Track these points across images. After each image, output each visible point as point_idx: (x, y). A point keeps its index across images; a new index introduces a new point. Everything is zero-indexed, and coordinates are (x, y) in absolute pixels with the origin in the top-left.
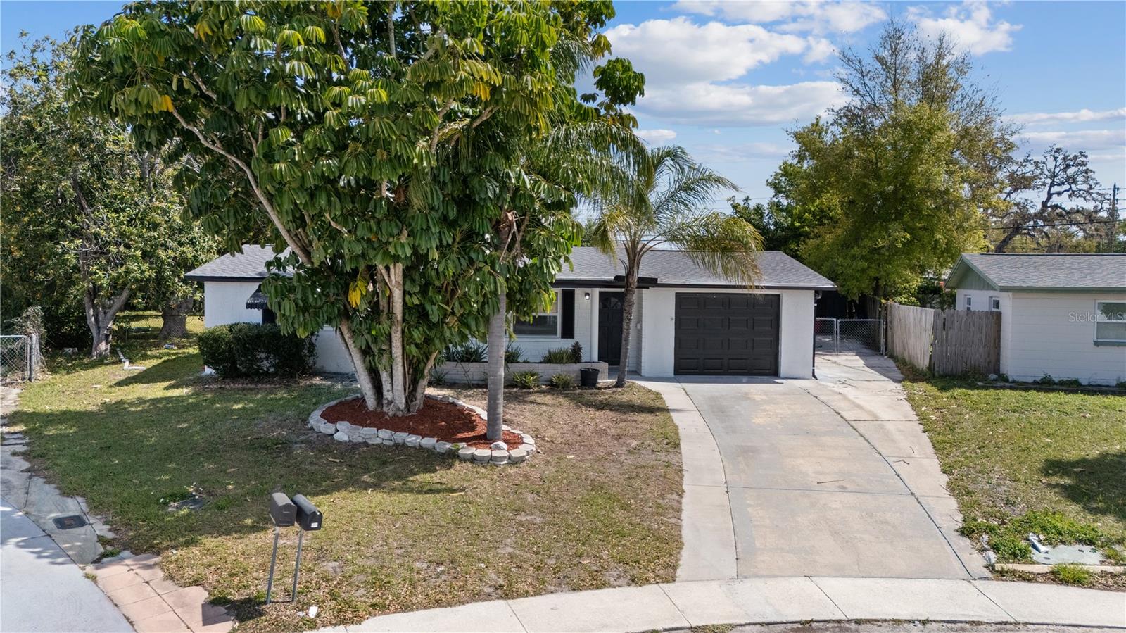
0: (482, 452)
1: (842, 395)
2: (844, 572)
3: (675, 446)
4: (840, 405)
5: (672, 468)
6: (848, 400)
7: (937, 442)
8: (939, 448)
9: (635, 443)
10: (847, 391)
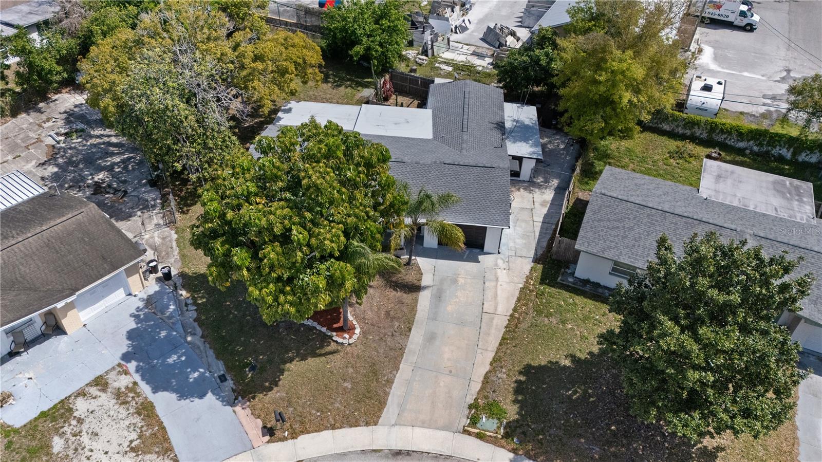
0: (340, 340)
1: (497, 280)
2: (424, 425)
3: (410, 330)
4: (489, 294)
5: (402, 350)
6: (496, 287)
7: (503, 339)
8: (500, 344)
9: (397, 324)
10: (502, 275)
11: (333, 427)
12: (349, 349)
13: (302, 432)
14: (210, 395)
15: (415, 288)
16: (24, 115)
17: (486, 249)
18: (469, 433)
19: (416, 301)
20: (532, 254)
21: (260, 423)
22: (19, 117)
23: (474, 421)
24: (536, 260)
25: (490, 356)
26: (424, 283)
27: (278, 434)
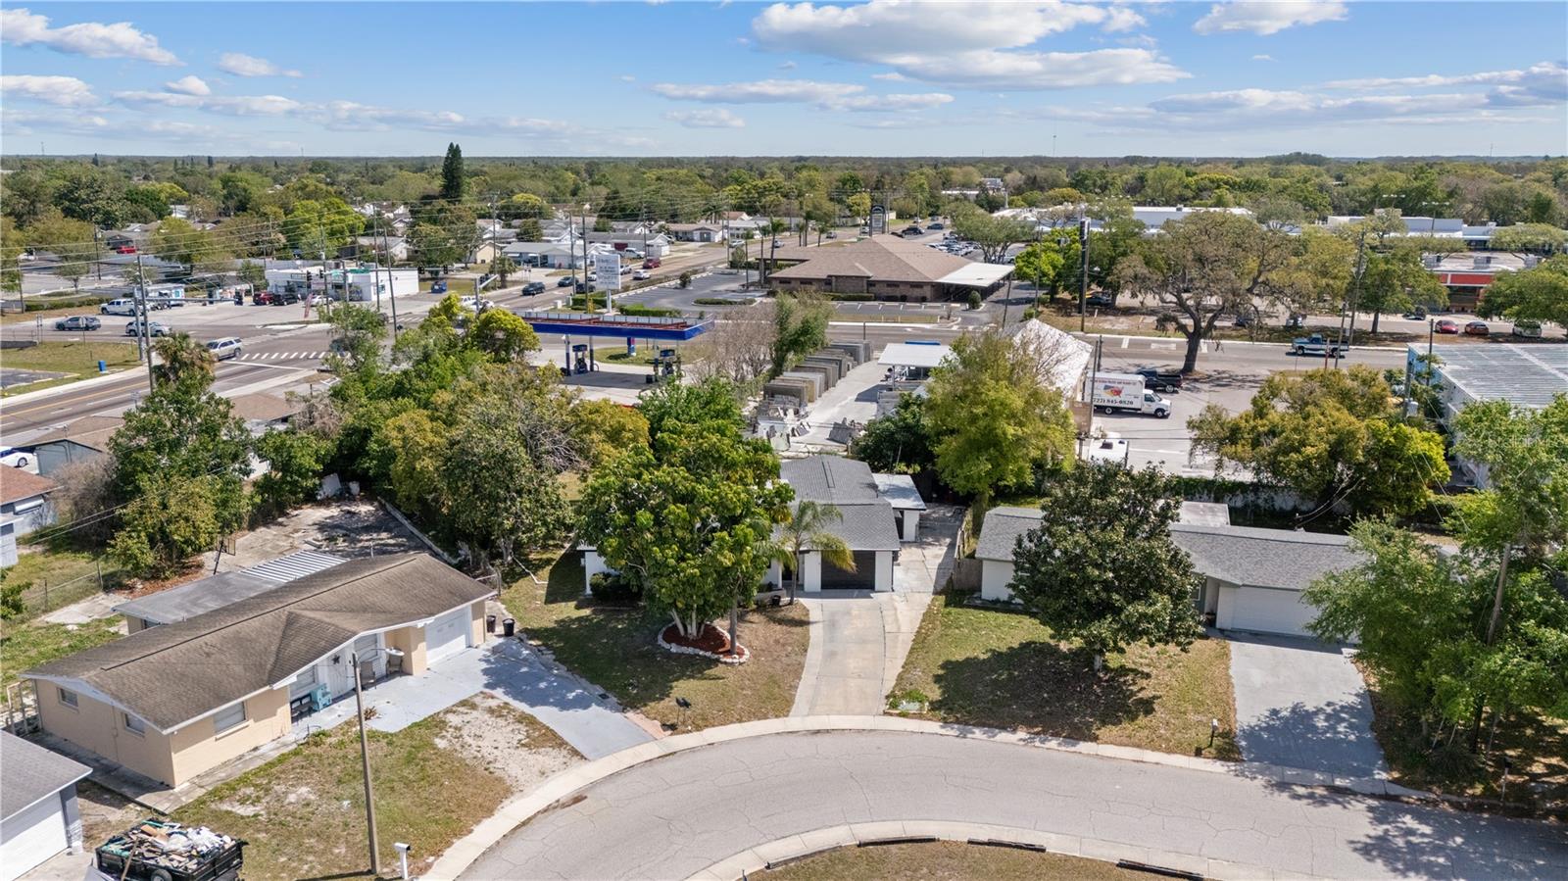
0: (729, 660)
1: (896, 609)
2: (839, 713)
3: (806, 651)
4: (889, 619)
5: (801, 666)
6: (896, 614)
7: (912, 648)
8: (910, 653)
9: (790, 648)
10: (901, 606)
11: (740, 721)
12: (740, 668)
13: (706, 726)
14: (594, 706)
15: (803, 623)
16: (263, 529)
17: (877, 588)
18: (891, 715)
19: (808, 631)
20: (932, 589)
21: (657, 723)
22: (258, 530)
23: (894, 706)
24: (936, 593)
25: (902, 662)
26: (812, 619)
27: (681, 728)
